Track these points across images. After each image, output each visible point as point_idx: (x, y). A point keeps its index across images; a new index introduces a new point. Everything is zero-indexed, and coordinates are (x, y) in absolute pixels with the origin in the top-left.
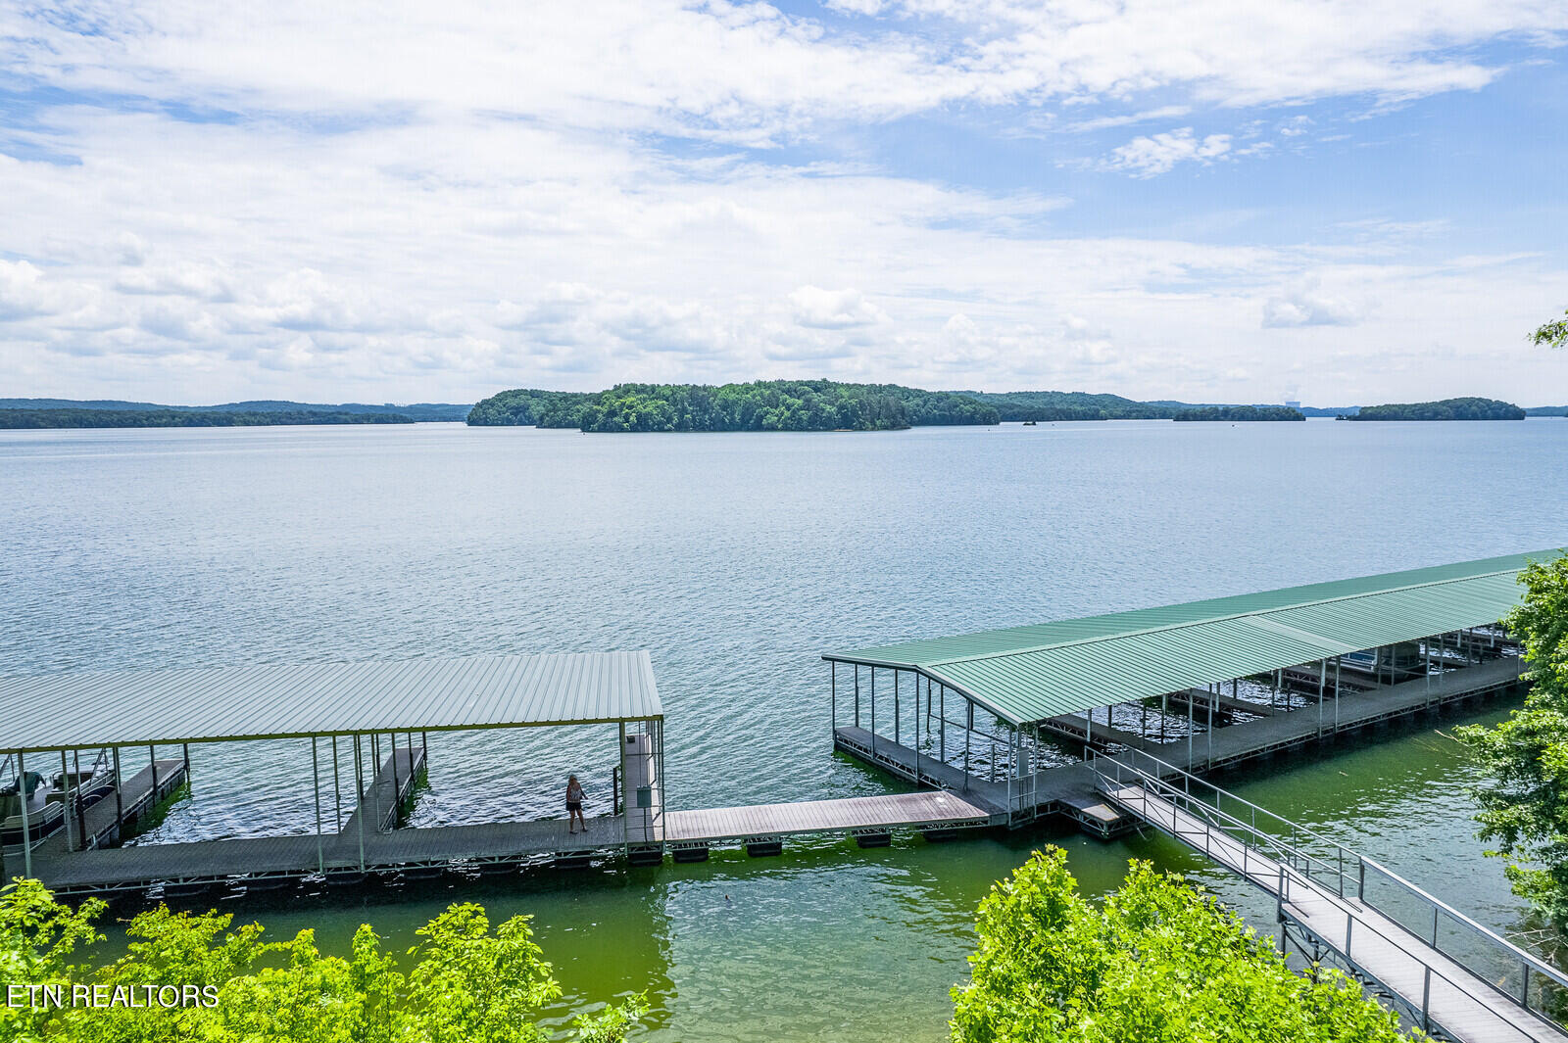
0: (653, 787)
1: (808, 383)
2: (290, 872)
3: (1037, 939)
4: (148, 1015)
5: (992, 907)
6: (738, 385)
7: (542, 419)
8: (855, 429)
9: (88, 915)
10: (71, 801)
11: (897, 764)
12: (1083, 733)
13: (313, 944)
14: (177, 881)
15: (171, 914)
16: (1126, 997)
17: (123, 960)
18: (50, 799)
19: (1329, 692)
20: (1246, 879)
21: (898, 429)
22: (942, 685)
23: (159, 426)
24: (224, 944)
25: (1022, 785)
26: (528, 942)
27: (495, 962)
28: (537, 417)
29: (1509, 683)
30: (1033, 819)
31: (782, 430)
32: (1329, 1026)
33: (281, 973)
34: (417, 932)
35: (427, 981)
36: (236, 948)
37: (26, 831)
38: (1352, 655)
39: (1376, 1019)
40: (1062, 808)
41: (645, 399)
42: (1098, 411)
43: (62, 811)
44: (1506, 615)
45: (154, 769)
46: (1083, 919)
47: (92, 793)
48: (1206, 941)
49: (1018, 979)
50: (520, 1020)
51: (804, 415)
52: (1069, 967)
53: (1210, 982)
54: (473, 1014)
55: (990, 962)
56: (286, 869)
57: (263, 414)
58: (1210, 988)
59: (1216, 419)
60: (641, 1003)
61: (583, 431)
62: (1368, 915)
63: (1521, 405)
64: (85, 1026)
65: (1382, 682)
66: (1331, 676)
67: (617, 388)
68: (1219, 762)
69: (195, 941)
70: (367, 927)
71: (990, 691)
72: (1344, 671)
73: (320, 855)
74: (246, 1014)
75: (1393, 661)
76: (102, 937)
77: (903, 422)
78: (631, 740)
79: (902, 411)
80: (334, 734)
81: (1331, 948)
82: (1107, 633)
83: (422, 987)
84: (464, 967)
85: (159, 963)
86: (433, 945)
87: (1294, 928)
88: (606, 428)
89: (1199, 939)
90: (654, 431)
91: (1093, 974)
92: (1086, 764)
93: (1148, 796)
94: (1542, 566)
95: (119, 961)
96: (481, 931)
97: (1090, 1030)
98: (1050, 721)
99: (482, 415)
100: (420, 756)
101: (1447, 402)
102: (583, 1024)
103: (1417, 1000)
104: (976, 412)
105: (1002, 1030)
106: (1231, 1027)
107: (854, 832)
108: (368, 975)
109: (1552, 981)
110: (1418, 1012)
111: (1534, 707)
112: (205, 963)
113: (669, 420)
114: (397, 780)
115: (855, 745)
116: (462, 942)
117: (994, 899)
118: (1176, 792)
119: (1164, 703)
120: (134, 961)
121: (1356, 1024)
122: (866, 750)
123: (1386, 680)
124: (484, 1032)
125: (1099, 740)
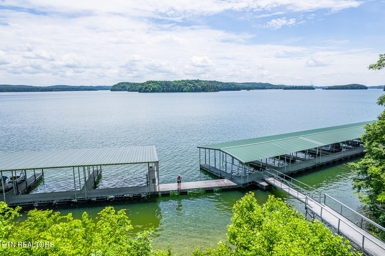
0: (156, 178)
1: (194, 80)
2: (69, 200)
3: (247, 214)
4: (33, 234)
5: (237, 206)
6: (177, 81)
7: (129, 89)
8: (206, 92)
9: (17, 210)
10: (15, 183)
11: (215, 173)
12: (260, 165)
13: (72, 216)
14: (41, 202)
15: (38, 211)
16: (267, 228)
17: (27, 221)
18: (9, 182)
19: (319, 155)
20: (298, 199)
21: (216, 92)
22: (226, 154)
23: (34, 91)
24: (51, 217)
25: (245, 177)
26: (125, 216)
27: (117, 220)
28: (128, 89)
29: (361, 152)
30: (248, 185)
31: (188, 92)
32: (315, 233)
33: (65, 223)
34: (98, 214)
35: (100, 225)
36: (54, 218)
37: (4, 190)
38: (325, 146)
39: (326, 231)
40: (254, 183)
41: (154, 85)
42: (265, 87)
43: (12, 185)
44: (361, 136)
45: (35, 175)
46: (258, 209)
47: (20, 181)
48: (287, 214)
49: (242, 223)
50: (123, 234)
51: (193, 88)
52: (255, 220)
53: (288, 223)
54: (112, 233)
55: (236, 220)
56: (68, 199)
57: (60, 89)
58: (288, 225)
59: (293, 89)
60: (152, 230)
61: (139, 92)
62: (326, 207)
63: (367, 86)
64: (18, 236)
65: (331, 152)
66: (319, 151)
67: (147, 82)
68: (292, 172)
69: (44, 216)
70: (85, 212)
71: (237, 155)
72: (322, 150)
73: (76, 196)
74: (57, 233)
75: (334, 148)
76: (21, 215)
77: (217, 90)
78: (151, 167)
79: (217, 87)
80: (78, 166)
81: (317, 215)
82: (266, 141)
83: (99, 227)
84: (109, 222)
85: (35, 221)
86: (102, 216)
87: (308, 210)
88: (144, 92)
89: (285, 213)
90: (157, 92)
91: (261, 222)
92: (260, 172)
93: (275, 180)
94: (369, 124)
95: (26, 221)
96: (113, 213)
97: (259, 235)
98: (252, 162)
99: (114, 89)
100: (100, 172)
101: (349, 85)
102: (138, 235)
103: (337, 227)
104: (235, 88)
105: (238, 235)
106: (293, 234)
107: (205, 189)
108: (86, 224)
109: (368, 222)
110: (337, 229)
111: (366, 158)
112: (46, 221)
113: (160, 89)
114: (94, 177)
115: (205, 168)
116: (109, 216)
117: (237, 204)
118: (282, 179)
119: (279, 158)
120: (29, 221)
121: (322, 232)
122: (208, 169)
123: (332, 152)
124: (115, 237)
125: (264, 167)
